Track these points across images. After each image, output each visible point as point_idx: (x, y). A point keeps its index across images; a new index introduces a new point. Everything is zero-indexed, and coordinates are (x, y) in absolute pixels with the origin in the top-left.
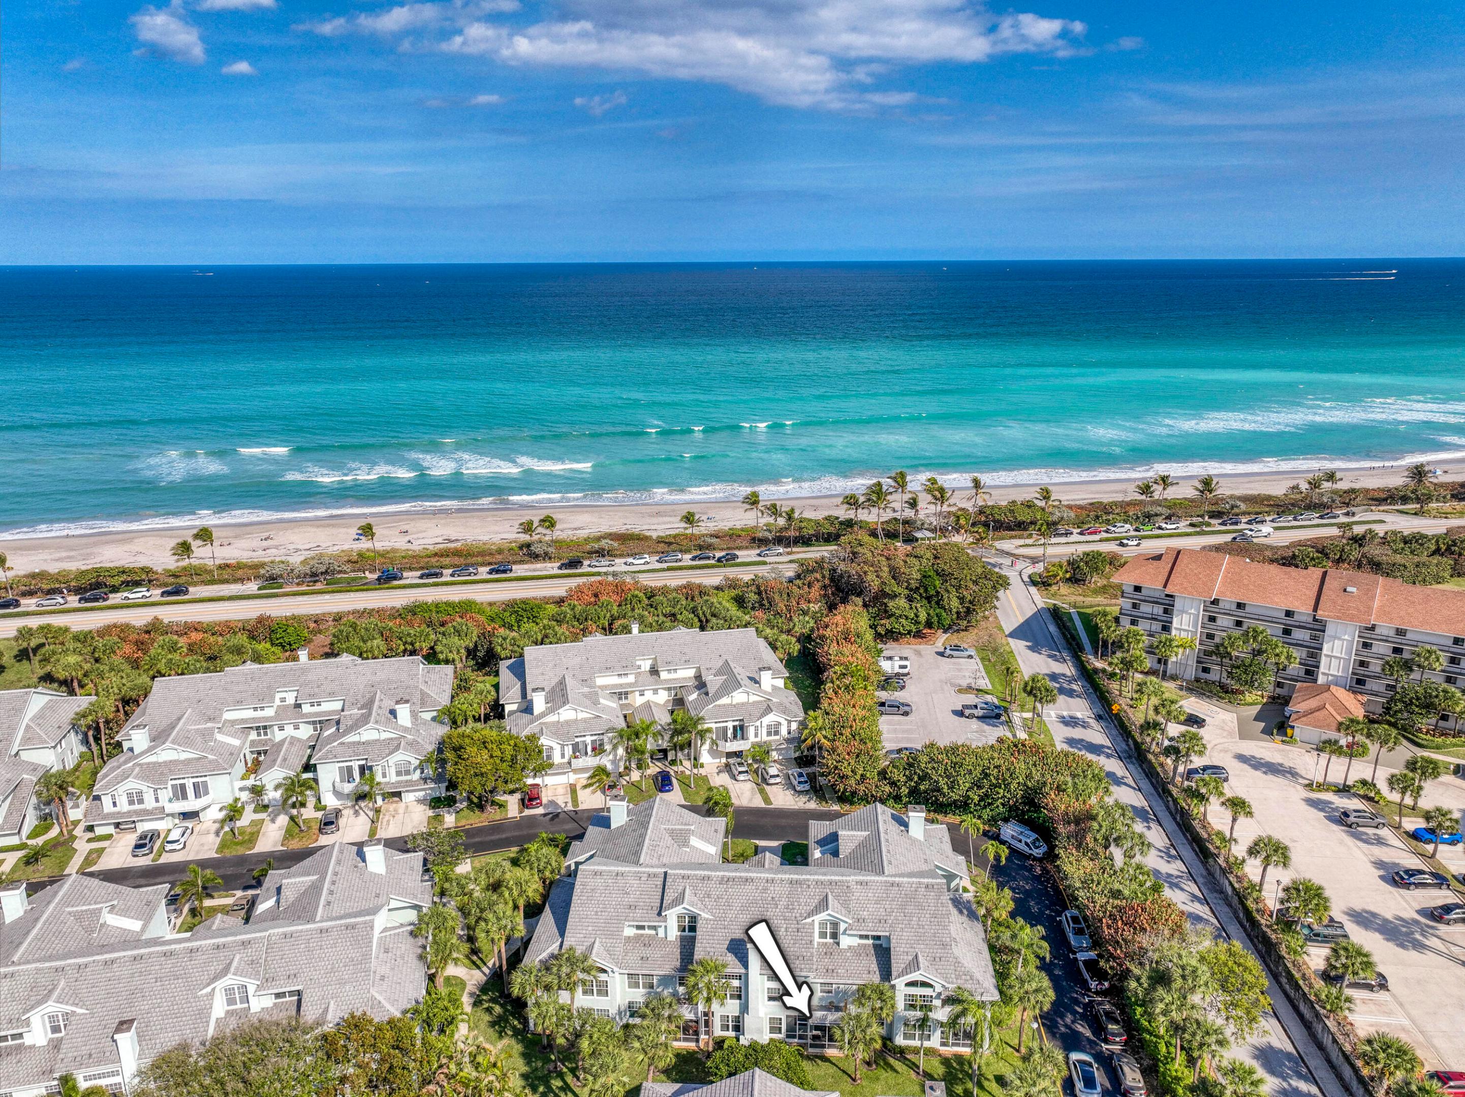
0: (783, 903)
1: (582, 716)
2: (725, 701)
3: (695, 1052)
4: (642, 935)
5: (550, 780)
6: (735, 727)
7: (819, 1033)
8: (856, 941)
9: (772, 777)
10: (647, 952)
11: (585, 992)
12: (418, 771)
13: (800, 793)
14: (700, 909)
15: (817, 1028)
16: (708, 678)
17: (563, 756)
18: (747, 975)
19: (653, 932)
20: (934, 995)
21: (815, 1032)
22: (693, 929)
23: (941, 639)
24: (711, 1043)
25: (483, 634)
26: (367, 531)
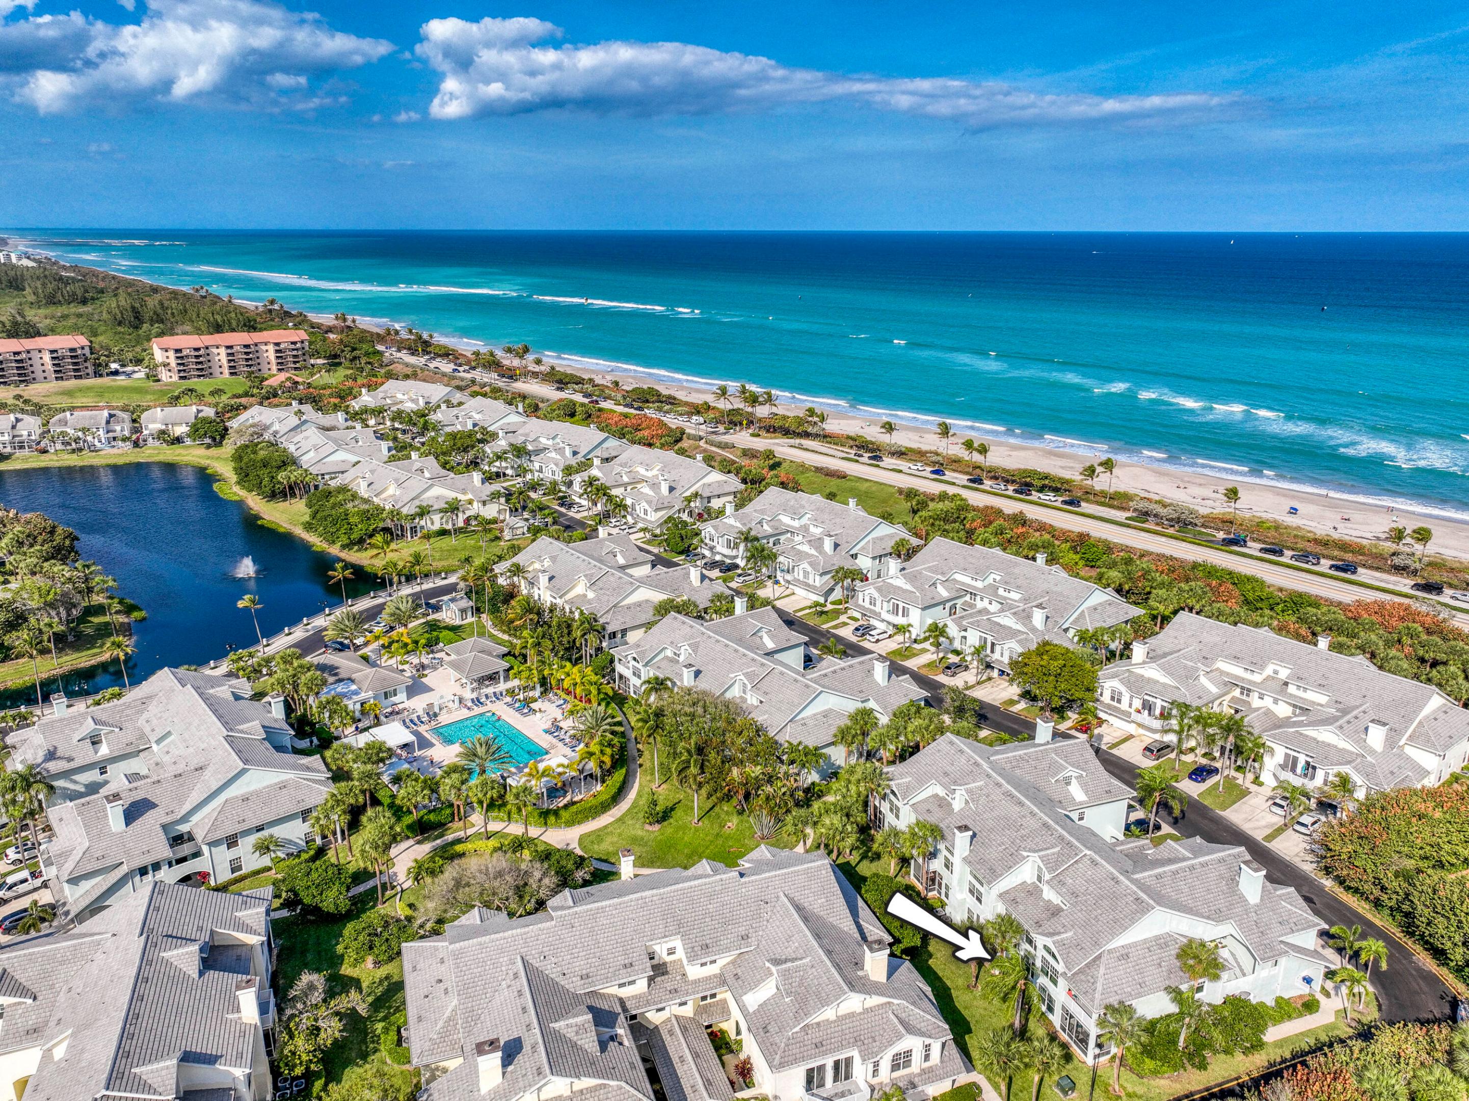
2: (1310, 731)
17: (1131, 705)
26: (1232, 494)
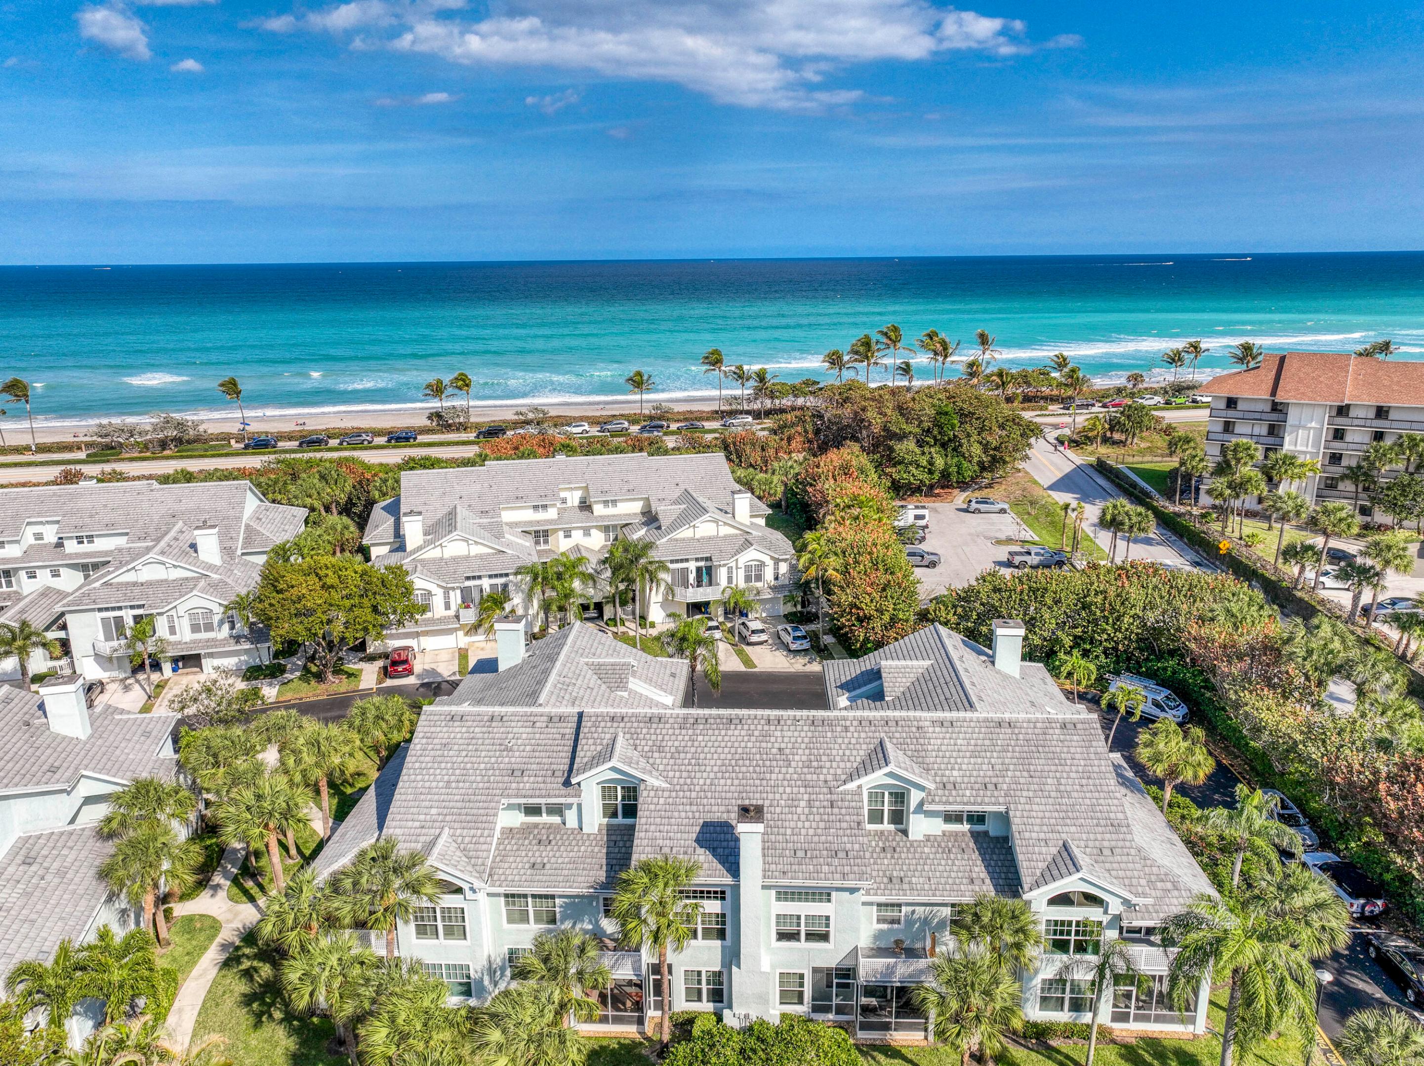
0: (799, 758)
1: (476, 550)
2: (685, 533)
3: (635, 1045)
4: (536, 826)
5: (428, 643)
6: (699, 570)
7: (873, 1001)
8: (937, 826)
9: (753, 632)
10: (545, 854)
11: (421, 931)
12: (226, 627)
13: (797, 652)
14: (644, 771)
15: (869, 991)
16: (659, 508)
17: (447, 606)
18: (736, 888)
19: (556, 819)
20: (1105, 919)
21: (864, 1000)
22: (631, 811)
23: (960, 498)
24: (667, 1024)
25: (360, 483)
